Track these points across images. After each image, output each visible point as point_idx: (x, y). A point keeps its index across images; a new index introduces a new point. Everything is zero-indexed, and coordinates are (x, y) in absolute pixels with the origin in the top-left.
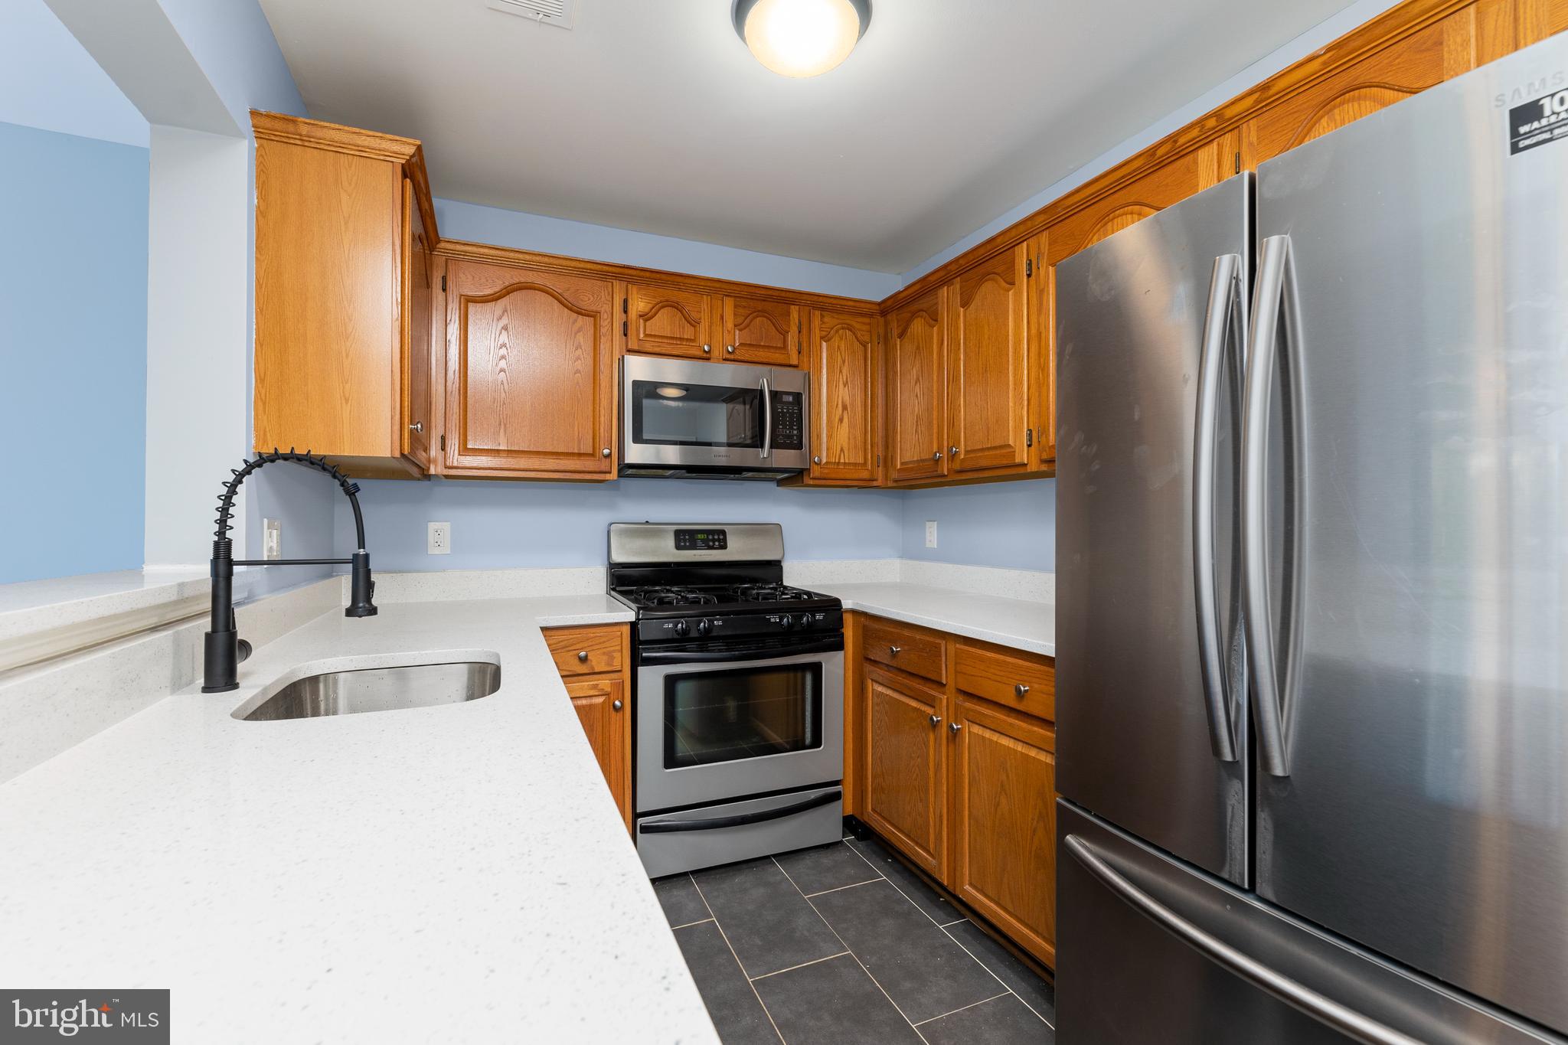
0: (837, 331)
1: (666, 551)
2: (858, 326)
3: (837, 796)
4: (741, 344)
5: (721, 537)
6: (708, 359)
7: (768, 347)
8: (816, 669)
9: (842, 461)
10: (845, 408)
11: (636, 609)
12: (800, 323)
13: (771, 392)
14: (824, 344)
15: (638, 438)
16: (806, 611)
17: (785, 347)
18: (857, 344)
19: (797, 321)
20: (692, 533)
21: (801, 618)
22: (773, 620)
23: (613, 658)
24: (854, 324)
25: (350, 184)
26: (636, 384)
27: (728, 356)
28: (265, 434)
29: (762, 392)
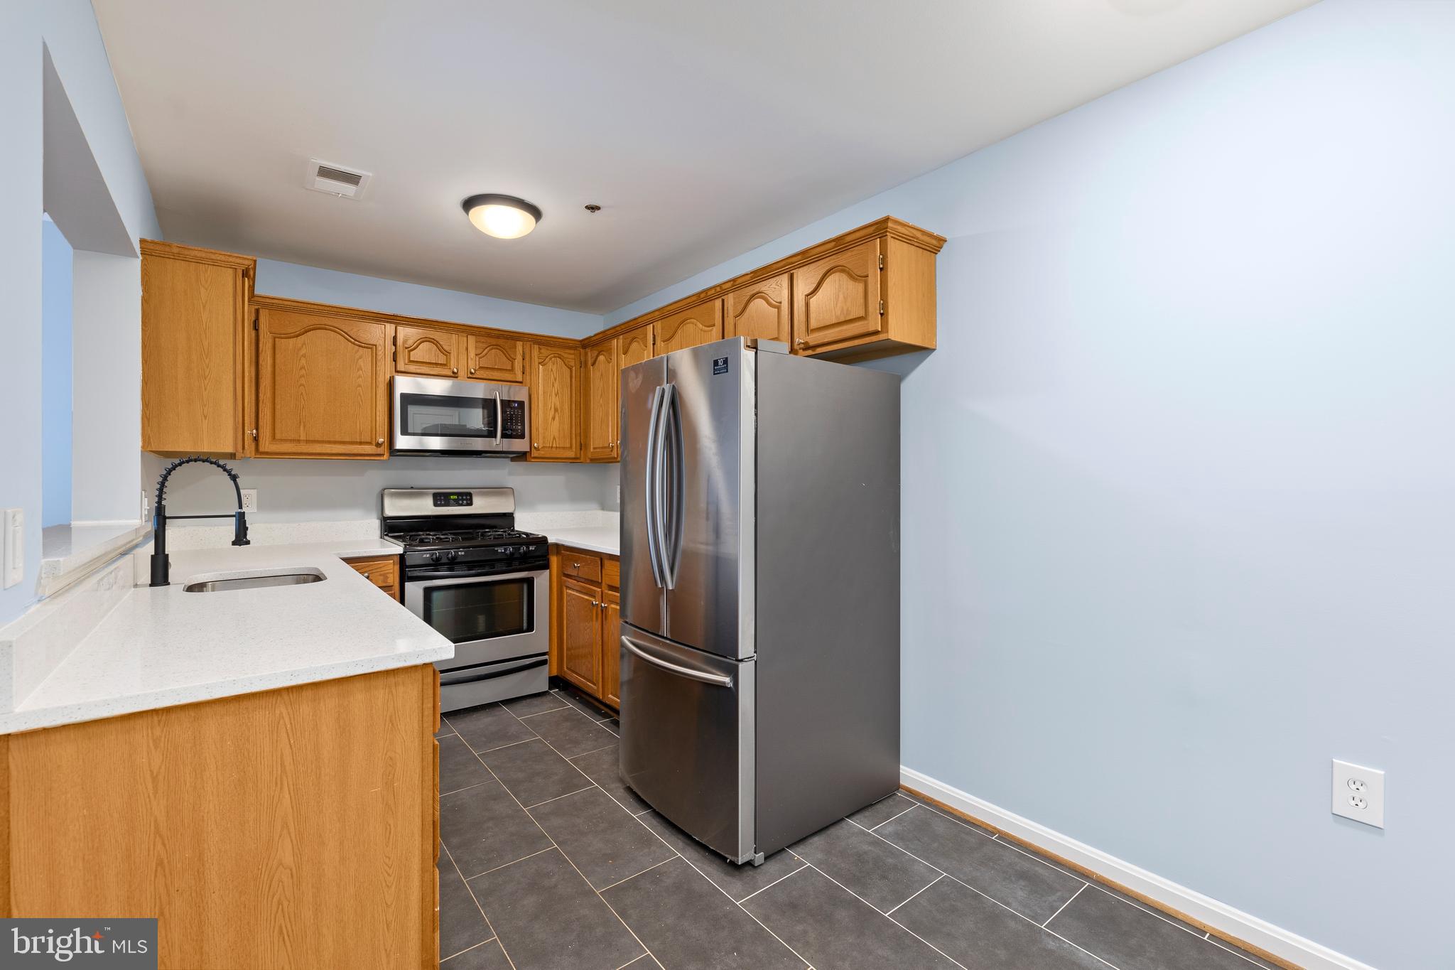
0: (551, 359)
1: (425, 507)
2: (566, 356)
3: (544, 662)
4: (480, 368)
5: (468, 497)
6: (457, 377)
7: (500, 369)
8: (530, 582)
9: (554, 445)
10: (556, 410)
11: (404, 546)
12: (524, 353)
13: (502, 401)
14: (541, 366)
15: (405, 432)
16: (524, 545)
17: (512, 370)
18: (565, 368)
19: (521, 352)
20: (447, 495)
21: (519, 549)
22: (499, 551)
23: (387, 578)
24: (563, 354)
25: (207, 282)
26: (403, 396)
27: (471, 376)
28: (149, 439)
29: (495, 401)
